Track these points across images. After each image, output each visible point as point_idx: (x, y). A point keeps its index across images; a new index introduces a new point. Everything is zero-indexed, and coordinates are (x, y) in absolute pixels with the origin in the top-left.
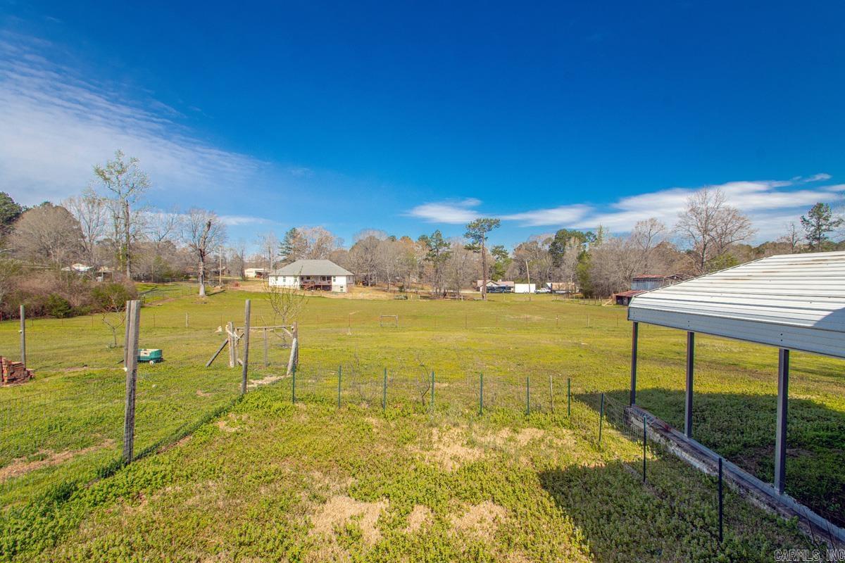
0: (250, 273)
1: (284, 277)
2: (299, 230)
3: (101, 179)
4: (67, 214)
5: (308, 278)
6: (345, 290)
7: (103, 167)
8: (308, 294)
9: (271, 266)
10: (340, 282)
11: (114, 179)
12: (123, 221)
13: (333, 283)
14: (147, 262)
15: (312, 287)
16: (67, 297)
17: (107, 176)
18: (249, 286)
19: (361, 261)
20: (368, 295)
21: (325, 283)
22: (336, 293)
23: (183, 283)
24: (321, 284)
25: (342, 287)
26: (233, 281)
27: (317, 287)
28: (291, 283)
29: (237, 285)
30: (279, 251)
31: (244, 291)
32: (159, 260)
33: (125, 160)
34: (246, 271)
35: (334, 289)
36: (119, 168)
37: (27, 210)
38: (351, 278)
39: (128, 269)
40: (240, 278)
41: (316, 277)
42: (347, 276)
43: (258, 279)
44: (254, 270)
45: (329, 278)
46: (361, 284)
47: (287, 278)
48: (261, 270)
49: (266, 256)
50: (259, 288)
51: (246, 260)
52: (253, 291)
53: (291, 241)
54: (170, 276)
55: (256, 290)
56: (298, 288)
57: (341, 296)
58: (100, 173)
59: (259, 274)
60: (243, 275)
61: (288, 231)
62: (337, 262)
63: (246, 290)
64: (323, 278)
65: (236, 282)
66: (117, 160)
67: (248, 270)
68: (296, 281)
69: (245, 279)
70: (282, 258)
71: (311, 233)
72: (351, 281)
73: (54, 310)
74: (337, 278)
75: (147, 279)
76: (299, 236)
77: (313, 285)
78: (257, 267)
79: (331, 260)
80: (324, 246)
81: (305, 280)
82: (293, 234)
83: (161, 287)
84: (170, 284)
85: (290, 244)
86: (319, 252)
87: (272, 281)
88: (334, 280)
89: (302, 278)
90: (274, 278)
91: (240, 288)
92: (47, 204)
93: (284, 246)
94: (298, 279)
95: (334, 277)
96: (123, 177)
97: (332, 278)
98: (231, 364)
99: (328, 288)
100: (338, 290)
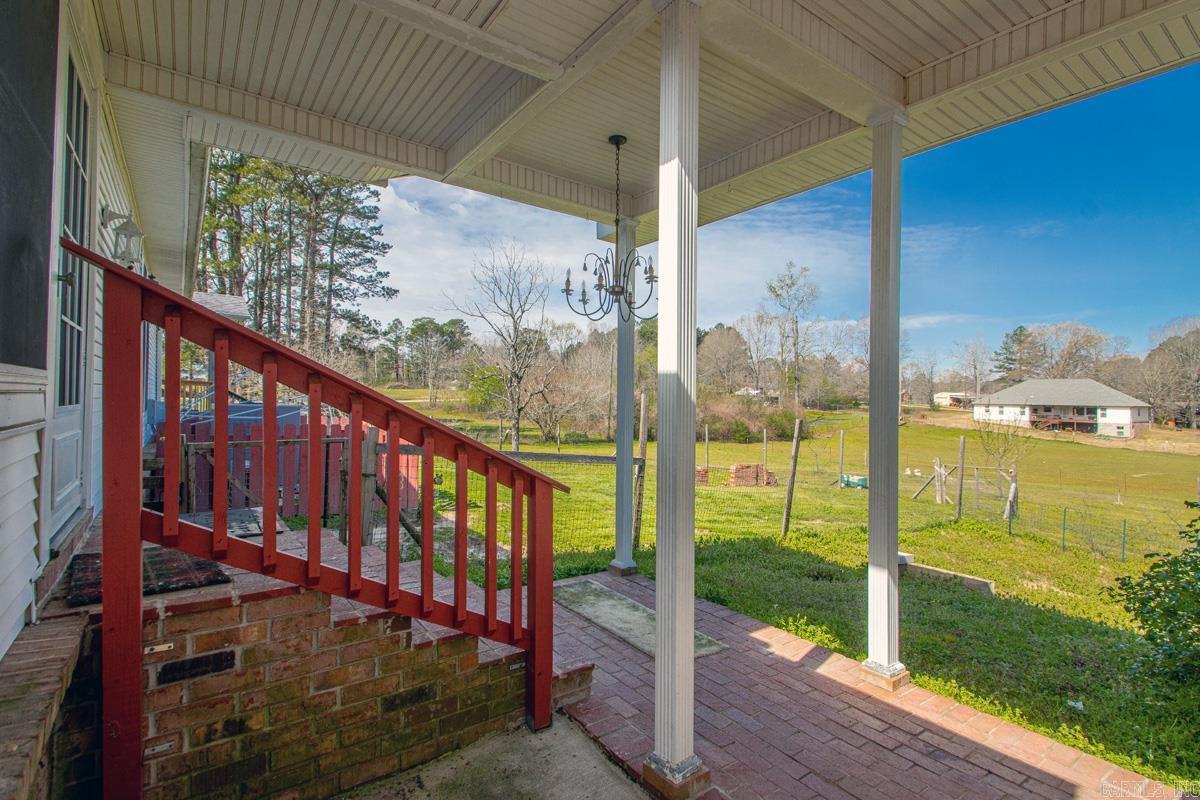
0: (943, 399)
1: (1001, 406)
2: (1030, 328)
4: (738, 336)
5: (1048, 409)
6: (1127, 433)
7: (775, 284)
8: (1046, 435)
9: (978, 389)
10: (1116, 419)
11: (784, 294)
12: (791, 340)
13: (1100, 420)
14: (813, 385)
15: (1054, 426)
16: (747, 422)
18: (943, 419)
19: (1172, 380)
20: (1187, 445)
21: (1085, 419)
22: (1107, 438)
23: (852, 411)
24: (1082, 419)
25: (1119, 428)
26: (919, 410)
27: (1064, 426)
28: (1014, 416)
29: (923, 417)
30: (991, 366)
31: (934, 425)
32: (825, 382)
33: (795, 271)
34: (935, 396)
35: (1101, 430)
37: (706, 333)
38: (1143, 412)
39: (796, 394)
40: (927, 406)
41: (1064, 409)
42: (1132, 408)
43: (954, 409)
44: (947, 395)
45: (1092, 411)
46: (1171, 423)
47: (1005, 409)
48: (960, 395)
49: (969, 373)
50: (960, 421)
51: (936, 380)
52: (948, 426)
53: (1015, 348)
54: (838, 402)
55: (953, 425)
56: (1028, 425)
57: (1122, 445)
58: (772, 289)
59: (957, 401)
60: (931, 401)
61: (1011, 332)
62: (1112, 383)
63: (938, 424)
64: (1079, 410)
65: (922, 413)
66: (787, 273)
67: (939, 395)
68: (1023, 413)
69: (935, 408)
70: (997, 376)
71: (1054, 332)
73: (738, 435)
74: (1108, 411)
75: (813, 405)
76: (1030, 339)
77: (1057, 421)
78: (952, 390)
79: (1098, 380)
80: (1083, 353)
81: (1042, 413)
82: (1019, 336)
83: (827, 414)
84: (837, 412)
85: (1013, 353)
86: (1073, 363)
87: (979, 413)
88: (1104, 415)
89: (1035, 409)
90: (983, 409)
91: (929, 421)
92: (720, 326)
93: (1002, 357)
94: (1027, 410)
95: (1104, 408)
96: (792, 291)
97: (1099, 412)
98: (939, 501)
99: (1090, 428)
100: (1114, 433)
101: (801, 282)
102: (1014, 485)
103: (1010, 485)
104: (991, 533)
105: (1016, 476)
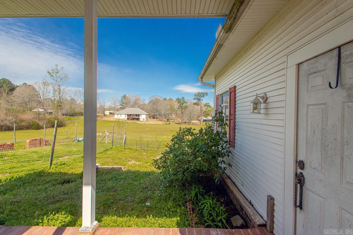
0: (107, 113)
2: (127, 95)
3: (50, 76)
4: (34, 89)
5: (130, 115)
6: (145, 120)
7: (50, 71)
8: (130, 121)
9: (116, 110)
10: (143, 117)
11: (54, 75)
12: (58, 93)
13: (140, 118)
14: (66, 108)
15: (132, 119)
16: (38, 122)
17: (52, 74)
18: (107, 118)
19: (152, 109)
20: (154, 122)
21: (137, 117)
22: (141, 121)
24: (136, 117)
25: (144, 119)
26: (101, 116)
27: (134, 119)
28: (124, 117)
29: (102, 118)
30: (118, 104)
31: (105, 120)
32: (71, 107)
33: (59, 68)
34: (105, 112)
35: (141, 120)
36: (57, 71)
37: (18, 86)
38: (148, 115)
39: (60, 111)
40: (103, 115)
41: (133, 115)
42: (146, 115)
43: (110, 115)
44: (108, 112)
45: (139, 115)
46: (152, 118)
47: (122, 115)
48: (111, 112)
49: (113, 106)
50: (111, 119)
51: (105, 107)
52: (108, 120)
53: (124, 100)
54: (76, 114)
55: (110, 120)
56: (126, 119)
57: (144, 123)
58: (49, 73)
59: (111, 113)
60: (104, 113)
61: (123, 96)
62: (142, 109)
63: (106, 120)
64: (136, 115)
66: (56, 68)
67: (106, 112)
68: (125, 116)
69: (105, 115)
70: (120, 107)
71: (131, 96)
72: (148, 117)
73: (33, 127)
74: (142, 115)
75: (67, 115)
76: (127, 98)
77: (132, 118)
78: (109, 110)
79: (140, 108)
80: (137, 102)
81: (129, 116)
82: (125, 97)
83: (72, 118)
84: (76, 117)
86: (135, 104)
87: (116, 116)
88: (141, 116)
89: (128, 115)
90: (117, 115)
91: (104, 119)
92: (25, 84)
93: (121, 102)
94: (126, 115)
95: (141, 115)
96: (58, 75)
97: (140, 115)
98: (107, 142)
99: (138, 119)
100: (142, 120)
101: (61, 72)
102: (125, 135)
103: (124, 135)
104: (120, 149)
105: (125, 133)
